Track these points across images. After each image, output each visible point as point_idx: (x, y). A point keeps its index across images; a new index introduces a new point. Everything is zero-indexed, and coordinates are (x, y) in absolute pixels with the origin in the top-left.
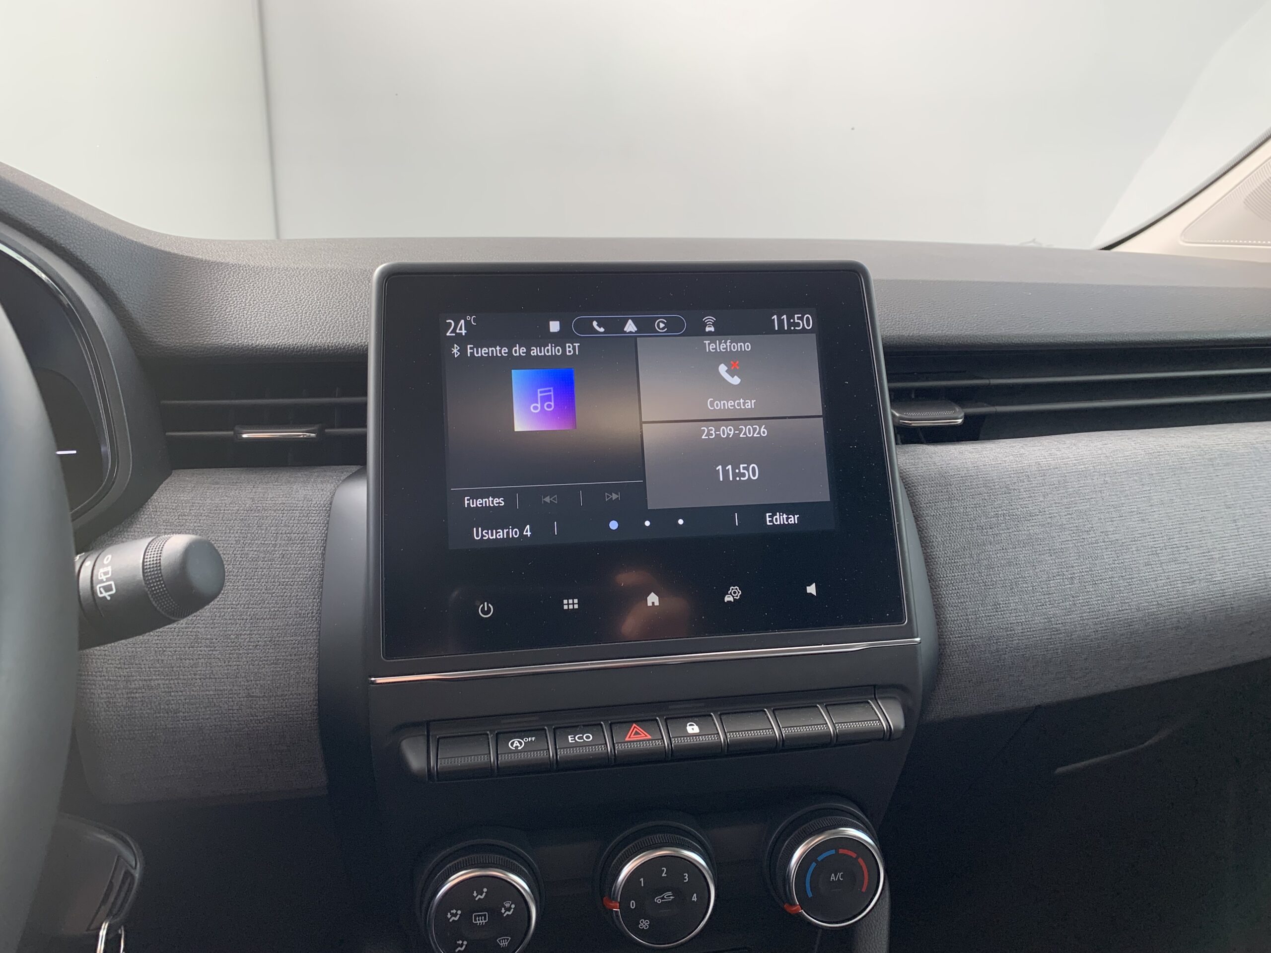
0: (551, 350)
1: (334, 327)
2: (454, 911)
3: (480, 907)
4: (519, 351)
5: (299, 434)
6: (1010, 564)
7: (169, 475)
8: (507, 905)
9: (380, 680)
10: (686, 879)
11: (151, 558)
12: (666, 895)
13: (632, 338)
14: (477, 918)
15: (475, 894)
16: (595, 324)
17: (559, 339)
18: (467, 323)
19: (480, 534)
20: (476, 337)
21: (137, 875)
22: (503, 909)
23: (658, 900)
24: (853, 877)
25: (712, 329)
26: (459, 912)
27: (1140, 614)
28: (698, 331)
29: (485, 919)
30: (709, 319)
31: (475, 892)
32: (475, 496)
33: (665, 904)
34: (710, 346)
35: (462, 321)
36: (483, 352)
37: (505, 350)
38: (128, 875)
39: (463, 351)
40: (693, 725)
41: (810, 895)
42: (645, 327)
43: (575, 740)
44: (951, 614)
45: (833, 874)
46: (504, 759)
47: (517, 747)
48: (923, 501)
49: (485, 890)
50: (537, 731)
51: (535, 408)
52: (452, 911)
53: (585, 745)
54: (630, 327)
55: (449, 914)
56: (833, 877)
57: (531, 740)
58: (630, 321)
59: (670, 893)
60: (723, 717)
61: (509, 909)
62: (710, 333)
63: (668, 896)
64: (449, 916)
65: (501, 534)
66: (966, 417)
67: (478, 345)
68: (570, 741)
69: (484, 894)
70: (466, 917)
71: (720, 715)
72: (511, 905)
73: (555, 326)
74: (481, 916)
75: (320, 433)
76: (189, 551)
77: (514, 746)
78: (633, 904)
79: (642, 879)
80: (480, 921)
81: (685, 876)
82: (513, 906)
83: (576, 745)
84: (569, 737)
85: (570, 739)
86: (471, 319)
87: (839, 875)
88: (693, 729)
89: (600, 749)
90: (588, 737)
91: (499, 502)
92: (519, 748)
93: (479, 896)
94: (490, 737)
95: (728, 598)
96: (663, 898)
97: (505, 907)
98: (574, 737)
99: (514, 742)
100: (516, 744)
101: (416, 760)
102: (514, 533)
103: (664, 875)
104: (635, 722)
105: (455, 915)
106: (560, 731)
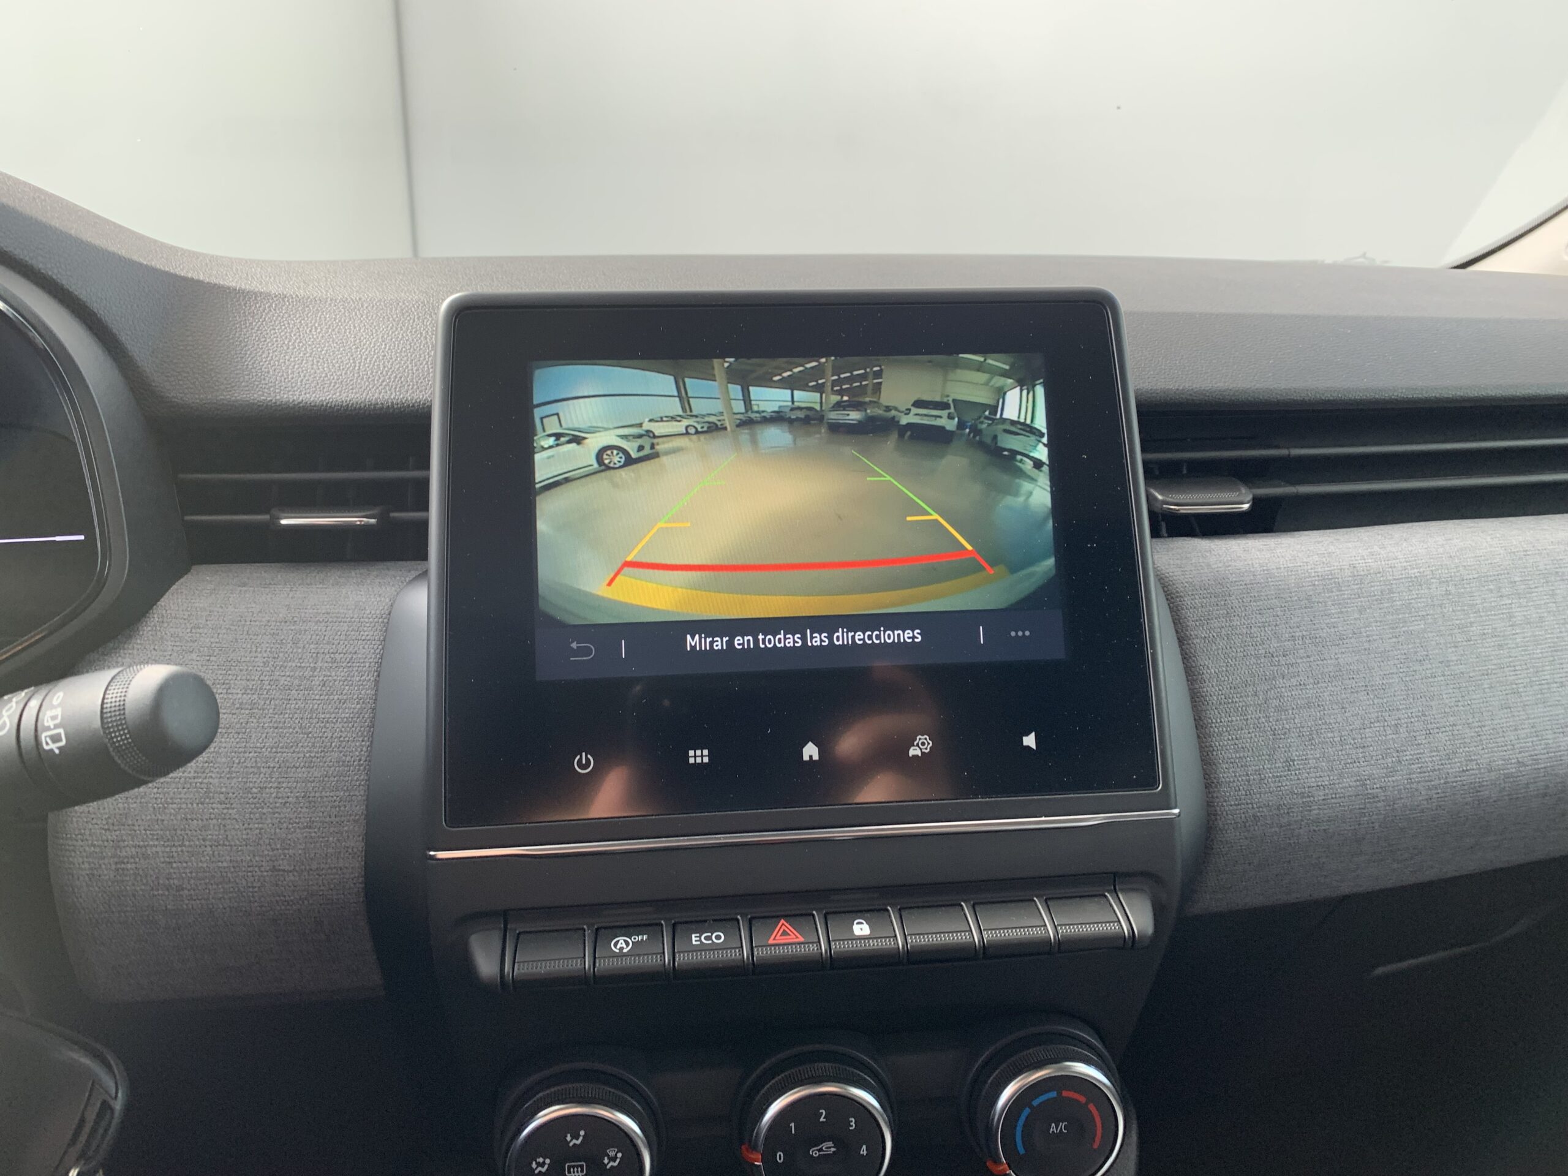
1: (401, 378)
2: (541, 1160)
3: (575, 1155)
5: (355, 519)
6: (1308, 705)
7: (186, 571)
8: (612, 1154)
9: (442, 855)
10: (852, 1126)
11: (113, 696)
12: (824, 1145)
14: (572, 1170)
15: (569, 1138)
21: (118, 1106)
22: (606, 1158)
23: (814, 1152)
24: (1080, 1127)
26: (548, 1161)
27: (1493, 776)
29: (582, 1171)
31: (569, 1135)
33: (824, 1158)
35: (560, 374)
38: (106, 1107)
40: (862, 923)
41: (1022, 1151)
43: (700, 940)
44: (1226, 773)
45: (1053, 1125)
46: (604, 965)
47: (621, 949)
48: (1191, 617)
49: (582, 1133)
50: (651, 927)
52: (538, 1160)
53: (714, 948)
55: (534, 1163)
56: (1053, 1128)
57: (642, 940)
59: (830, 1144)
60: (904, 913)
61: (614, 1159)
63: (828, 1147)
64: (534, 1165)
66: (1256, 501)
68: (694, 943)
69: (581, 1138)
70: (557, 1167)
71: (900, 910)
72: (616, 1155)
74: (577, 1167)
75: (382, 518)
76: (164, 690)
77: (618, 947)
78: (780, 1157)
79: (792, 1125)
80: (578, 1173)
81: (852, 1121)
82: (619, 1155)
83: (702, 948)
84: (693, 936)
85: (694, 939)
87: (1062, 1125)
88: (861, 929)
89: (732, 955)
90: (718, 938)
92: (625, 951)
93: (574, 1141)
94: (586, 933)
95: (914, 752)
96: (819, 1150)
97: (608, 1156)
98: (700, 937)
99: (618, 941)
100: (621, 944)
101: (486, 965)
103: (822, 1119)
104: (785, 917)
105: (542, 1165)
106: (680, 927)
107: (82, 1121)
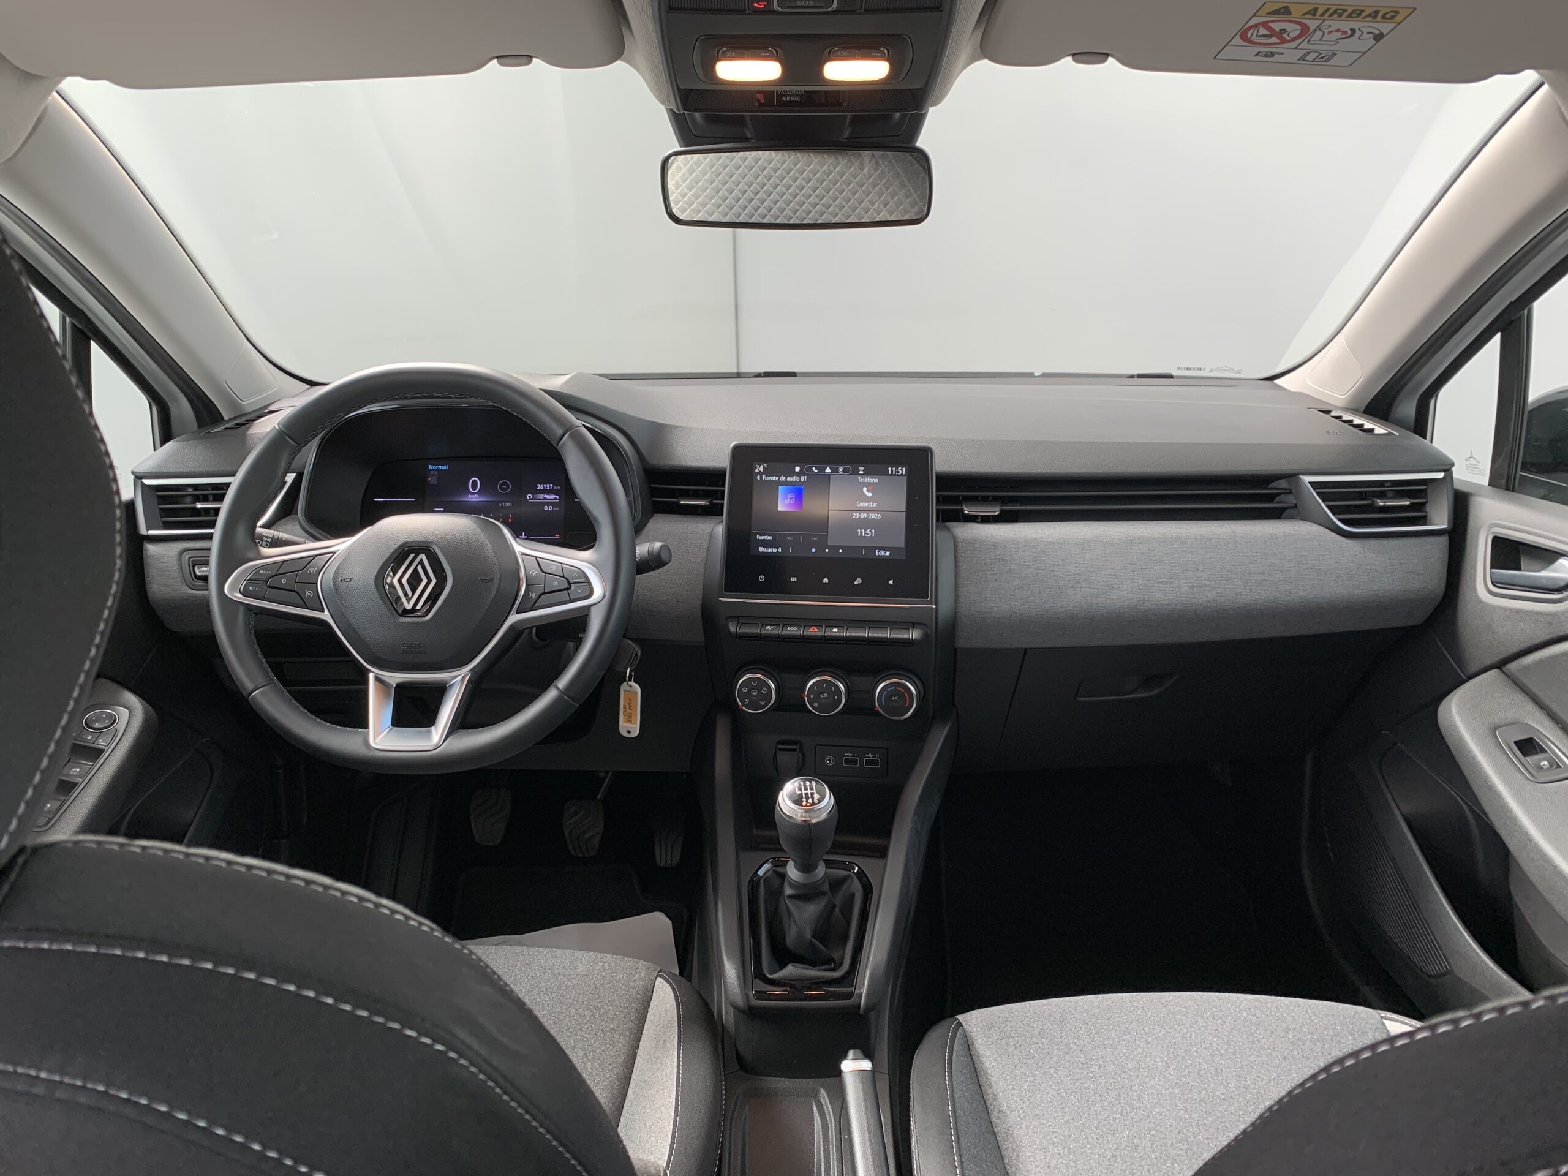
0: (795, 479)
3: (754, 688)
4: (783, 478)
5: (702, 503)
6: (996, 580)
7: (653, 516)
9: (723, 600)
10: (833, 690)
11: (650, 549)
13: (829, 475)
14: (753, 692)
16: (814, 469)
17: (799, 474)
18: (764, 467)
19: (762, 549)
20: (766, 472)
21: (639, 655)
23: (822, 696)
24: (901, 696)
25: (862, 472)
26: (747, 689)
27: (1063, 610)
28: (856, 473)
29: (757, 694)
30: (861, 468)
31: (753, 683)
32: (761, 535)
33: (825, 698)
34: (860, 480)
35: (762, 466)
36: (769, 478)
37: (777, 478)
38: (637, 655)
39: (761, 478)
41: (884, 704)
42: (834, 471)
44: (962, 599)
46: (763, 632)
48: (960, 550)
50: (778, 625)
51: (787, 502)
52: (745, 689)
53: (793, 631)
54: (828, 470)
55: (743, 689)
56: (893, 698)
57: (774, 627)
58: (828, 468)
60: (848, 628)
62: (861, 474)
63: (826, 695)
65: (770, 550)
66: (1002, 511)
67: (767, 476)
68: (788, 629)
69: (756, 684)
70: (749, 691)
71: (847, 626)
73: (797, 469)
74: (755, 692)
75: (711, 502)
76: (661, 547)
77: (767, 628)
78: (812, 696)
79: (816, 687)
80: (754, 694)
82: (767, 690)
83: (790, 630)
86: (765, 465)
87: (896, 697)
88: (835, 630)
89: (798, 633)
90: (795, 629)
91: (770, 538)
94: (759, 624)
95: (856, 583)
96: (824, 696)
97: (763, 690)
98: (790, 628)
100: (769, 628)
101: (732, 629)
102: (775, 550)
103: (825, 687)
104: (814, 625)
106: (785, 625)
107: (631, 657)
